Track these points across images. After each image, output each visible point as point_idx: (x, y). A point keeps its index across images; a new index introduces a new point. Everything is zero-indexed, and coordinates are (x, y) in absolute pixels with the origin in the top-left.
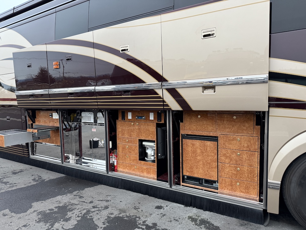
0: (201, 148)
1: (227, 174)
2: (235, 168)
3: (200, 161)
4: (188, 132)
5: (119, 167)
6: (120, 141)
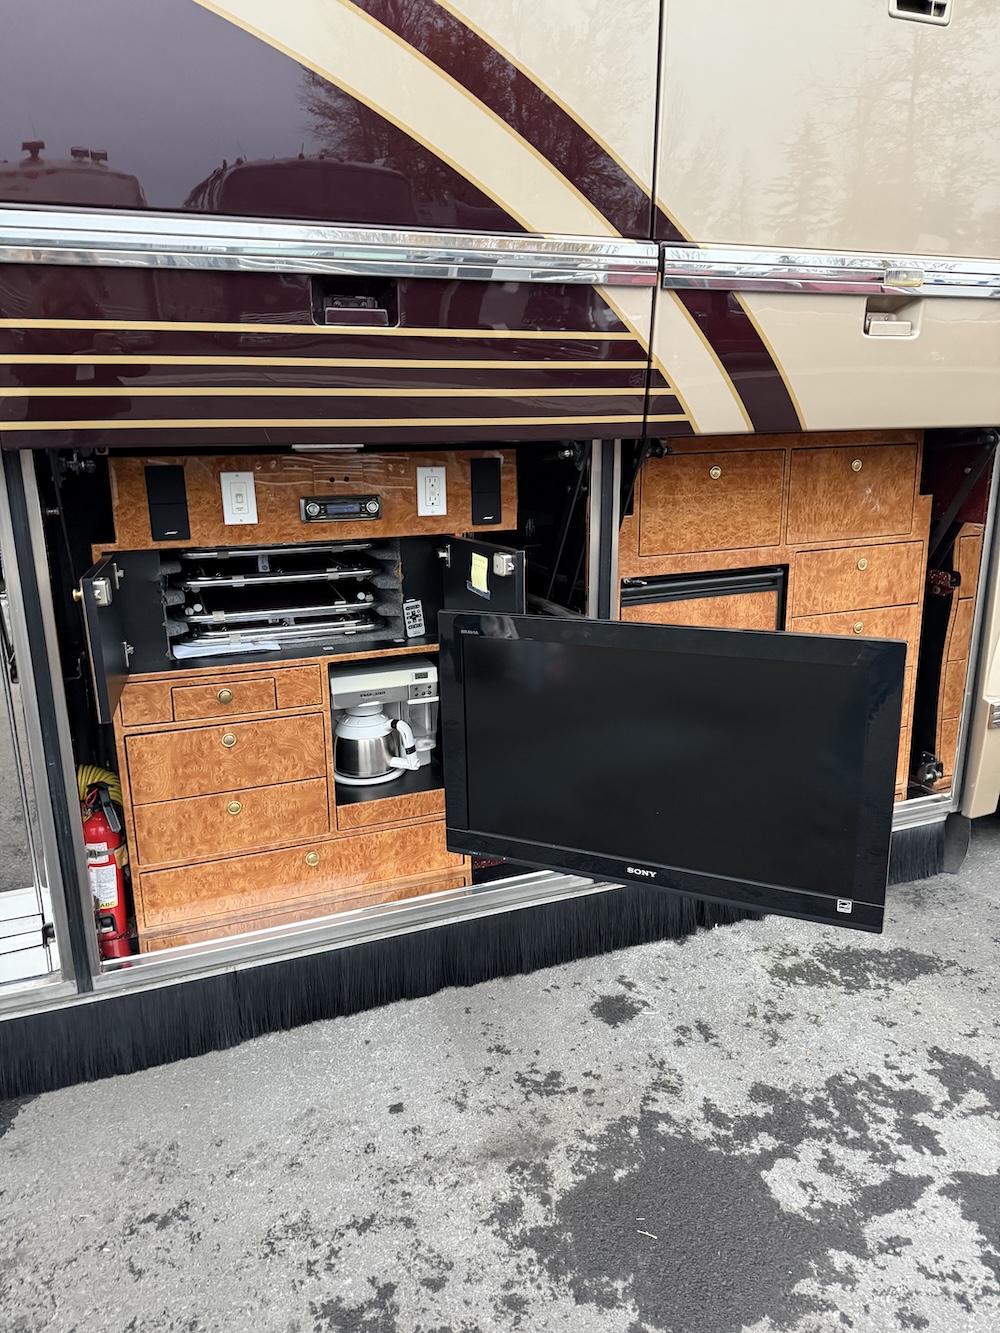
4: (656, 565)
5: (153, 904)
6: (152, 710)
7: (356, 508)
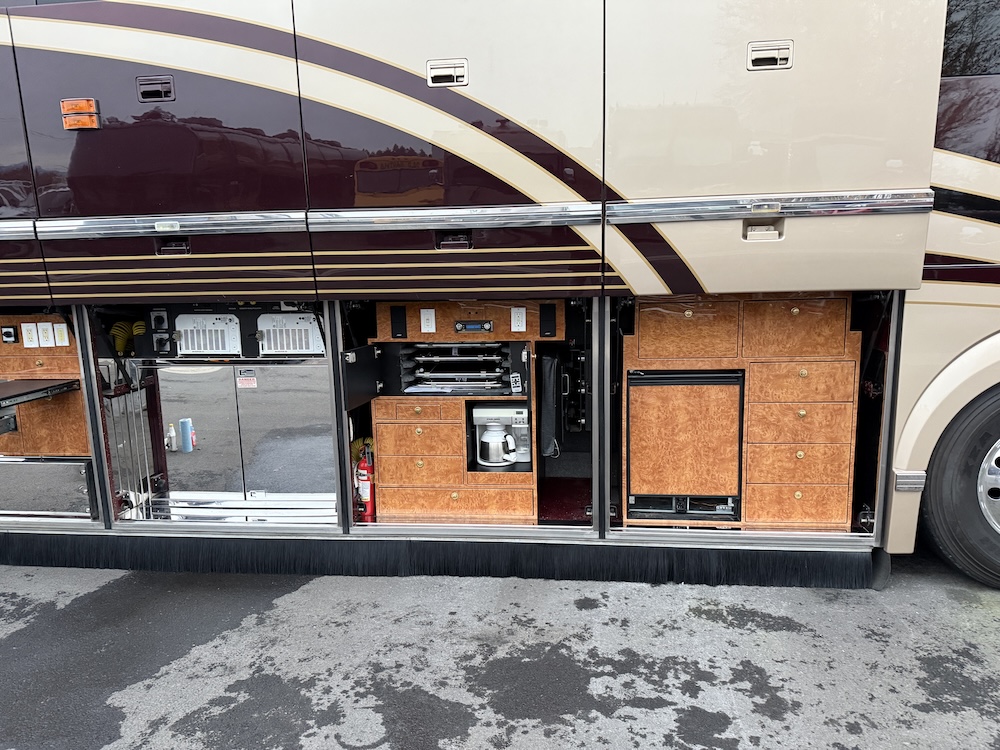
0: (690, 408)
1: (768, 472)
2: (792, 454)
3: (685, 445)
4: (651, 364)
5: (384, 503)
6: (388, 413)
7: (479, 326)
